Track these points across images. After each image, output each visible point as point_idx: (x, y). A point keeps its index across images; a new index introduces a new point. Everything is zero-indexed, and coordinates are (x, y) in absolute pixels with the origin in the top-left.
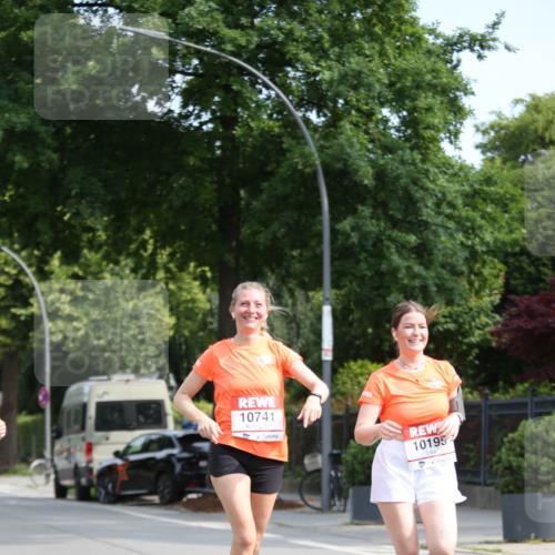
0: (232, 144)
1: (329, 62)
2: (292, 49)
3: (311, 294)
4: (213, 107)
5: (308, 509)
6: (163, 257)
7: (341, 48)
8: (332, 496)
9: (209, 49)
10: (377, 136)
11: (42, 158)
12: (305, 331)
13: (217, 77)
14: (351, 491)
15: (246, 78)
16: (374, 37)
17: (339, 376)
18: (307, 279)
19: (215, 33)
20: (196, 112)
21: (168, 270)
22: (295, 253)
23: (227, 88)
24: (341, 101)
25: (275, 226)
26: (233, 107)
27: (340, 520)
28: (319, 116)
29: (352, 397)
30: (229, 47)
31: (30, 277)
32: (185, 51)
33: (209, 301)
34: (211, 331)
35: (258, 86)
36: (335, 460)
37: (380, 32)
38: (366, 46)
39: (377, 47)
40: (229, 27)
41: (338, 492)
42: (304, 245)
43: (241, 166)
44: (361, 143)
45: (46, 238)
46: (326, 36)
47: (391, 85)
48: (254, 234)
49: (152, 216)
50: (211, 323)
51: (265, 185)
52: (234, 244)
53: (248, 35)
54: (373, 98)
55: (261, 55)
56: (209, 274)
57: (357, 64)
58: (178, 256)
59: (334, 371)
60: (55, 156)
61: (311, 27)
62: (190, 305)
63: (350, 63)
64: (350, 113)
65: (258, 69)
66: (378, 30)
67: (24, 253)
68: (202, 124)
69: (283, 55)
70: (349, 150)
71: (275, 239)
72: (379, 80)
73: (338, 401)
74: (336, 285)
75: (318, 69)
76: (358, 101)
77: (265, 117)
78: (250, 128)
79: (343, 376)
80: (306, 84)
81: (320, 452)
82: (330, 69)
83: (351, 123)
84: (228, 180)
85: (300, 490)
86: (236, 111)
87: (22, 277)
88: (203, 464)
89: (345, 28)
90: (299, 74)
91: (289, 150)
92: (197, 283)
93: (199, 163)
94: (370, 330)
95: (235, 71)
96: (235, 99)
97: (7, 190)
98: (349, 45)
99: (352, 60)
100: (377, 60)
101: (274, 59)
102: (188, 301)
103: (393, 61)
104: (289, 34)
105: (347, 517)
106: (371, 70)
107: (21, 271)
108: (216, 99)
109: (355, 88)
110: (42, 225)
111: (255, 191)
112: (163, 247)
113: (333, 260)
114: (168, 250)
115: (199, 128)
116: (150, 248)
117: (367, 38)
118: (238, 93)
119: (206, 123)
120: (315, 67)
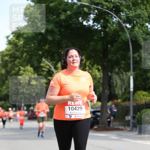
0: (106, 33)
1: (132, 11)
2: (122, 8)
3: (127, 73)
4: (101, 23)
5: (126, 131)
6: (88, 63)
7: (135, 7)
8: (133, 127)
9: (100, 8)
10: (145, 31)
11: (56, 37)
12: (126, 83)
13: (102, 15)
14: (138, 126)
15: (110, 15)
16: (144, 4)
17: (135, 95)
18: (126, 69)
19: (101, 4)
20: (97, 25)
21: (89, 67)
22: (123, 62)
23: (105, 18)
24: (135, 22)
25: (117, 55)
26: (106, 23)
27: (135, 134)
28: (129, 25)
29: (138, 101)
30: (105, 7)
31: (53, 69)
32: (93, 8)
33: (100, 75)
34: (101, 83)
35: (113, 18)
36: (134, 118)
37: (146, 3)
38: (142, 6)
39: (145, 7)
40: (105, 2)
41: (135, 126)
42: (125, 60)
43: (108, 39)
44: (141, 33)
45: (57, 58)
46: (131, 4)
47: (149, 17)
48: (112, 57)
49: (85, 52)
50: (101, 81)
51: (115, 44)
52: (107, 60)
53: (110, 4)
54: (144, 21)
55: (114, 9)
56: (100, 68)
57: (139, 11)
58: (92, 63)
59: (134, 94)
60: (59, 37)
61: (127, 2)
62: (95, 76)
63: (137, 11)
64: (137, 25)
65: (113, 13)
66: (145, 2)
67: (51, 63)
68: (98, 28)
69: (120, 9)
70: (137, 35)
71: (117, 58)
72: (145, 16)
73: (135, 102)
74: (134, 71)
75: (129, 13)
76: (140, 21)
77: (115, 26)
78: (111, 29)
79: (136, 95)
80: (126, 17)
81: (130, 115)
82: (132, 13)
83: (138, 27)
84: (105, 43)
85: (124, 125)
86: (107, 24)
87: (50, 69)
88: (98, 118)
89: (136, 2)
90: (124, 14)
91: (121, 35)
92: (97, 70)
93: (97, 38)
94: (143, 83)
95: (107, 14)
96: (107, 21)
97: (46, 46)
98: (137, 6)
99: (138, 11)
100: (145, 10)
101: (117, 10)
102: (94, 75)
103: (149, 10)
104: (121, 4)
105: (137, 133)
106: (143, 13)
107: (50, 67)
108: (102, 21)
109: (139, 18)
110: (55, 55)
111: (112, 46)
112: (88, 61)
113: (133, 64)
114: (89, 62)
115: (97, 29)
116: (84, 61)
117: (142, 4)
118: (108, 20)
119: (99, 27)
120: (128, 13)
